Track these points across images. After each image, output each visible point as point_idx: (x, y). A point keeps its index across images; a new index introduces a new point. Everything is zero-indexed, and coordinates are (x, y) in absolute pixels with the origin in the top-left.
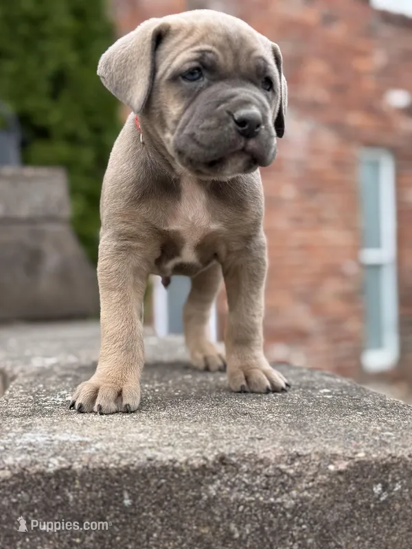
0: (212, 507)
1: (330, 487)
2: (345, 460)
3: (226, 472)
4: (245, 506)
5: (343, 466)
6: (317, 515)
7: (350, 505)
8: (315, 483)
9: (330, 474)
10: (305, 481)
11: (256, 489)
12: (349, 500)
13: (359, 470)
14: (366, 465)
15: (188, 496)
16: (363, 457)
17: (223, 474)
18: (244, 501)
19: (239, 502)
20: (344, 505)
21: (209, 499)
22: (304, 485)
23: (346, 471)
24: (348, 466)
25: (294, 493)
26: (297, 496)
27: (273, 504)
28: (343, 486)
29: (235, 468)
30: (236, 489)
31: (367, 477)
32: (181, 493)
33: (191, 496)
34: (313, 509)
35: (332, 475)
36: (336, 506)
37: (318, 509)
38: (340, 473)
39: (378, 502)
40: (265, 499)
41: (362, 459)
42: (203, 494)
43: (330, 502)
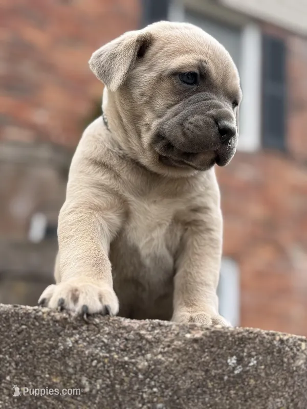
0: (67, 358)
1: (184, 353)
2: (202, 330)
3: (88, 330)
4: (99, 362)
5: (198, 335)
6: (169, 380)
7: (203, 373)
8: (170, 348)
9: (185, 340)
10: (162, 346)
11: (113, 349)
12: (203, 368)
13: (215, 340)
14: (222, 336)
15: (45, 345)
16: (219, 328)
17: (84, 330)
18: (98, 356)
19: (93, 357)
20: (197, 374)
21: (65, 349)
22: (159, 350)
23: (201, 339)
24: (203, 335)
25: (149, 356)
26: (152, 358)
27: (126, 363)
28: (198, 353)
29: (96, 329)
30: (93, 345)
31: (222, 348)
32: (38, 341)
33: (48, 344)
34: (165, 373)
35: (187, 342)
36: (189, 373)
37: (170, 374)
38: (196, 341)
39: (232, 375)
40: (119, 358)
41: (218, 330)
42: (60, 344)
43: (183, 368)
